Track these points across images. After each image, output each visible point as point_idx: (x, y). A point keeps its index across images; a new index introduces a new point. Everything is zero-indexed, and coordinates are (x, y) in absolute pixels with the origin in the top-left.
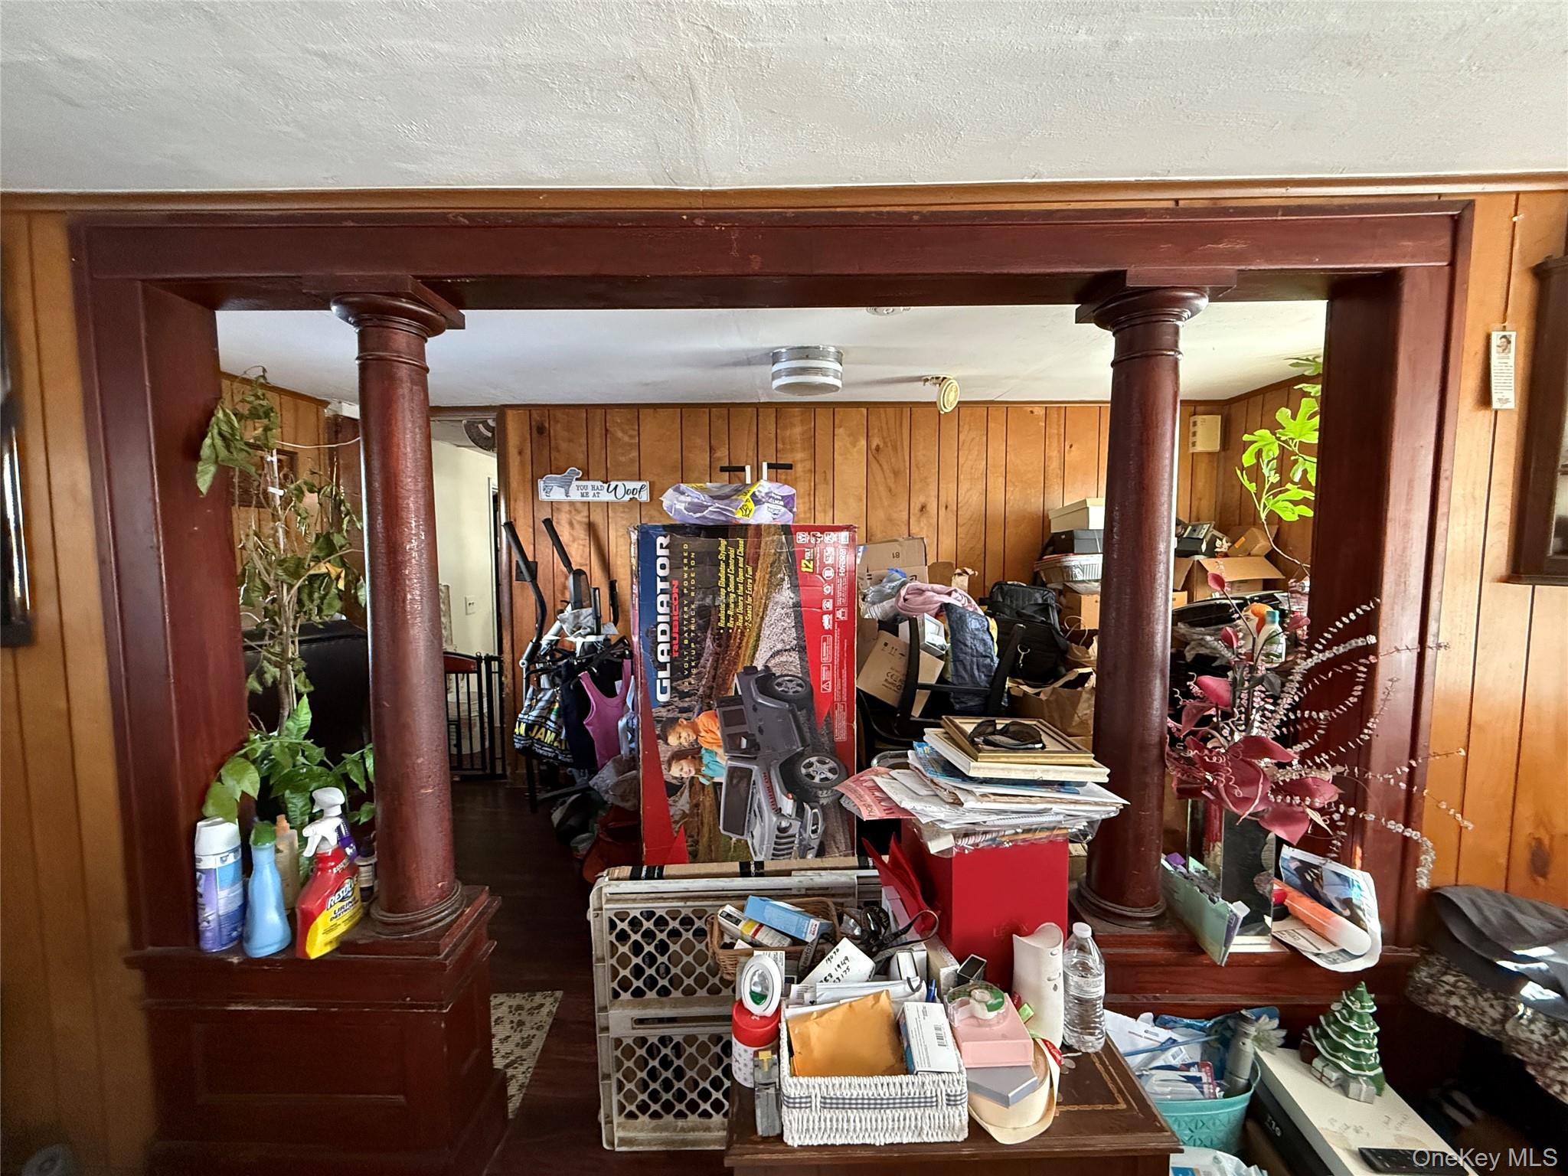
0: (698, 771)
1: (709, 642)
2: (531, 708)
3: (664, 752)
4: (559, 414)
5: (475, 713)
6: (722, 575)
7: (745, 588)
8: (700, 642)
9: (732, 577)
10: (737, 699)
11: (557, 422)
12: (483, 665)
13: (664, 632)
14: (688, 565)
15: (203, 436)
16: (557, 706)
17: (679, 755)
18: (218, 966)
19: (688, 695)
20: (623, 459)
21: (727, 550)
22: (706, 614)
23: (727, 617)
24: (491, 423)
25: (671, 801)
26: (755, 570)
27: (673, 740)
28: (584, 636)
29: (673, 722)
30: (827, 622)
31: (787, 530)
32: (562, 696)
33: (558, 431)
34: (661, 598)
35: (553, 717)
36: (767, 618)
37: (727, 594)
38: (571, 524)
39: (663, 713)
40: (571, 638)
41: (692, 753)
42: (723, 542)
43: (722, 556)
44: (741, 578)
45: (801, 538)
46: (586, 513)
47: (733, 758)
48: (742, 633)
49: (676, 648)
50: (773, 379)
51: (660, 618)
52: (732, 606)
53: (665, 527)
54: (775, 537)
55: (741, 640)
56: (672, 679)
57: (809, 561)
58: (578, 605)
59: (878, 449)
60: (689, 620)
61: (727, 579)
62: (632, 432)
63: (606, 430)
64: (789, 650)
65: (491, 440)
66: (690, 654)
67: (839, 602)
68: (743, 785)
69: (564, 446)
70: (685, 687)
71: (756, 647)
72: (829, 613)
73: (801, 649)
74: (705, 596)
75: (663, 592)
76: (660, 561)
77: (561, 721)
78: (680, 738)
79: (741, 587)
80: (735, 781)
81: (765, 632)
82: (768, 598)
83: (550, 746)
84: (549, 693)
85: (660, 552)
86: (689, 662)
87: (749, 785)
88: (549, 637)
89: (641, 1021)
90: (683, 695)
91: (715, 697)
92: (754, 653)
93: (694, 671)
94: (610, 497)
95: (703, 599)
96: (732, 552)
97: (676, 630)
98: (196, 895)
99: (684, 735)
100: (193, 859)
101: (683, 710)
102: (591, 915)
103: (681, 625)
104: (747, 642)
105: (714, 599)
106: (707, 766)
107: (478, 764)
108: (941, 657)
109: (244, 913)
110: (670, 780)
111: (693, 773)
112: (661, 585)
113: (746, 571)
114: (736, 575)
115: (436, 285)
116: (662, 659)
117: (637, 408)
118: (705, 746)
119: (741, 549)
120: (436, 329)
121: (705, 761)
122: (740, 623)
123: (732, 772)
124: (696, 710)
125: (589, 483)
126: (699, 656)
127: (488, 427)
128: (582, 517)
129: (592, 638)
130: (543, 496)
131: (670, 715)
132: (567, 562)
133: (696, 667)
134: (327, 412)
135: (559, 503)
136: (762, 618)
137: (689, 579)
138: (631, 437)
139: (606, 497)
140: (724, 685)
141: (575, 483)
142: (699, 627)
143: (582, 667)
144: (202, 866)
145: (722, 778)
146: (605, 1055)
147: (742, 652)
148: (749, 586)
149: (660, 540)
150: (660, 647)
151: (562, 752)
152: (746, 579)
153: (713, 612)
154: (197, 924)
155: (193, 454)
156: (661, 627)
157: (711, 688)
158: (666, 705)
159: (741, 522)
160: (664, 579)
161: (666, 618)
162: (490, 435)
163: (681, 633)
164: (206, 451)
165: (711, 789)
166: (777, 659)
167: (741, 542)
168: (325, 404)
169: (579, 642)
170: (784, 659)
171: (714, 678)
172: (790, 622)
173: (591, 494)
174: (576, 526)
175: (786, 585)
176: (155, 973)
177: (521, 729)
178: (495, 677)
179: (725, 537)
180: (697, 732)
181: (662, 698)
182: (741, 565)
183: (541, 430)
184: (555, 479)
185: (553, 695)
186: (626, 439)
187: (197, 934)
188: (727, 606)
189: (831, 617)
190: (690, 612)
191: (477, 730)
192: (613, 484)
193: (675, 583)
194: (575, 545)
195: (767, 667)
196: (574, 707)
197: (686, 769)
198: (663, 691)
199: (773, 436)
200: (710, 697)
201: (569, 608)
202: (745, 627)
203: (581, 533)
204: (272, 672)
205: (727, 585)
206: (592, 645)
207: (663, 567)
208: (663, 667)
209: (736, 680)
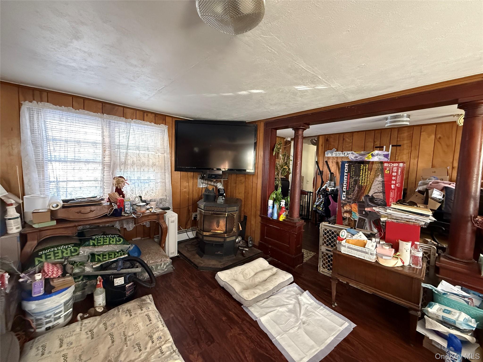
0: (351, 216)
1: (356, 188)
2: (317, 202)
3: (343, 211)
4: (332, 136)
5: (306, 206)
6: (361, 173)
7: (368, 176)
8: (354, 187)
9: (364, 173)
10: (363, 202)
11: (331, 138)
12: (309, 194)
13: (345, 184)
14: (353, 170)
15: (274, 148)
16: (323, 202)
17: (346, 212)
18: (269, 219)
19: (350, 199)
20: (347, 146)
21: (363, 167)
22: (356, 182)
23: (362, 183)
24: (316, 139)
25: (343, 221)
26: (371, 172)
27: (345, 208)
28: (331, 188)
29: (345, 204)
30: (393, 186)
31: (382, 163)
32: (324, 200)
33: (331, 140)
34: (345, 177)
35: (322, 205)
36: (373, 184)
37: (362, 177)
38: (332, 162)
39: (343, 202)
40: (328, 188)
41: (350, 212)
42: (362, 165)
43: (362, 168)
44: (366, 174)
45: (386, 165)
46: (336, 159)
47: (360, 215)
48: (366, 187)
49: (348, 188)
50: (386, 124)
51: (344, 181)
52: (363, 180)
53: (348, 162)
54: (378, 164)
55: (365, 188)
56: (346, 195)
57: (388, 171)
58: (331, 180)
59: (440, 138)
60: (352, 182)
61: (363, 174)
62: (350, 139)
63: (344, 139)
64: (380, 192)
65: (316, 143)
66: (351, 190)
67: (398, 182)
68: (363, 222)
69: (332, 143)
70: (349, 197)
71: (369, 191)
72: (394, 184)
73: (384, 192)
74: (356, 177)
75: (346, 175)
76: (346, 169)
77: (324, 206)
78: (347, 208)
79: (366, 176)
80: (360, 221)
81: (373, 187)
82: (374, 179)
83: (321, 211)
84: (322, 199)
85: (346, 167)
86: (351, 192)
87: (364, 222)
88: (324, 187)
89: (327, 250)
90: (348, 199)
91: (357, 200)
92: (369, 192)
93: (352, 194)
94: (343, 156)
95: (356, 178)
96: (364, 167)
97: (348, 184)
98: (268, 209)
99: (348, 207)
100: (268, 204)
101: (348, 202)
102: (320, 228)
103: (350, 183)
104: (367, 189)
105: (359, 178)
106: (353, 216)
107: (305, 216)
108: (440, 202)
109: (272, 214)
110: (343, 216)
111: (349, 216)
112: (345, 174)
113: (368, 172)
114: (365, 173)
115: (306, 124)
116: (344, 190)
117: (353, 133)
118: (353, 211)
119: (367, 167)
120: (305, 129)
121: (353, 214)
122: (365, 184)
123: (360, 219)
124: (352, 202)
125: (338, 152)
126: (353, 191)
127: (315, 140)
128: (335, 161)
129: (333, 188)
130: (326, 155)
131: (345, 203)
132: (330, 171)
133: (352, 193)
134: (285, 140)
135: (330, 157)
136: (372, 184)
137: (352, 173)
138: (350, 140)
139: (342, 155)
140: (360, 198)
141: (334, 152)
142: (354, 184)
143: (330, 194)
144: (269, 205)
145: (357, 219)
146: (320, 255)
147: (365, 191)
148: (369, 176)
149: (346, 164)
150: (344, 188)
151: (323, 213)
152: (368, 174)
153: (358, 181)
154: (267, 213)
155: (273, 150)
156: (344, 183)
157: (356, 198)
158: (344, 200)
159: (367, 160)
160: (346, 173)
161: (346, 181)
162: (315, 142)
163: (349, 185)
164: (275, 150)
165: (354, 221)
166: (376, 194)
167: (367, 165)
168: (285, 138)
169: (330, 189)
170: (378, 194)
171: (357, 196)
172: (381, 185)
173: (338, 155)
174: (333, 162)
175: (380, 176)
176: (262, 218)
177: (315, 206)
178: (311, 197)
179: (363, 164)
180: (351, 208)
181: (343, 198)
182: (367, 170)
183: (327, 140)
184: (329, 152)
185: (323, 200)
186: (349, 141)
187: (267, 214)
188: (362, 180)
189: (394, 185)
190: (352, 180)
191: (306, 209)
192: (344, 152)
193: (349, 174)
194: (333, 167)
195: (372, 196)
196: (327, 203)
197: (348, 215)
198: (344, 197)
199: (396, 136)
200: (356, 200)
201: (329, 181)
202: (367, 185)
203: (335, 164)
204: (277, 182)
205: (362, 175)
206: (333, 190)
207: (346, 170)
208: (344, 192)
209: (363, 198)
